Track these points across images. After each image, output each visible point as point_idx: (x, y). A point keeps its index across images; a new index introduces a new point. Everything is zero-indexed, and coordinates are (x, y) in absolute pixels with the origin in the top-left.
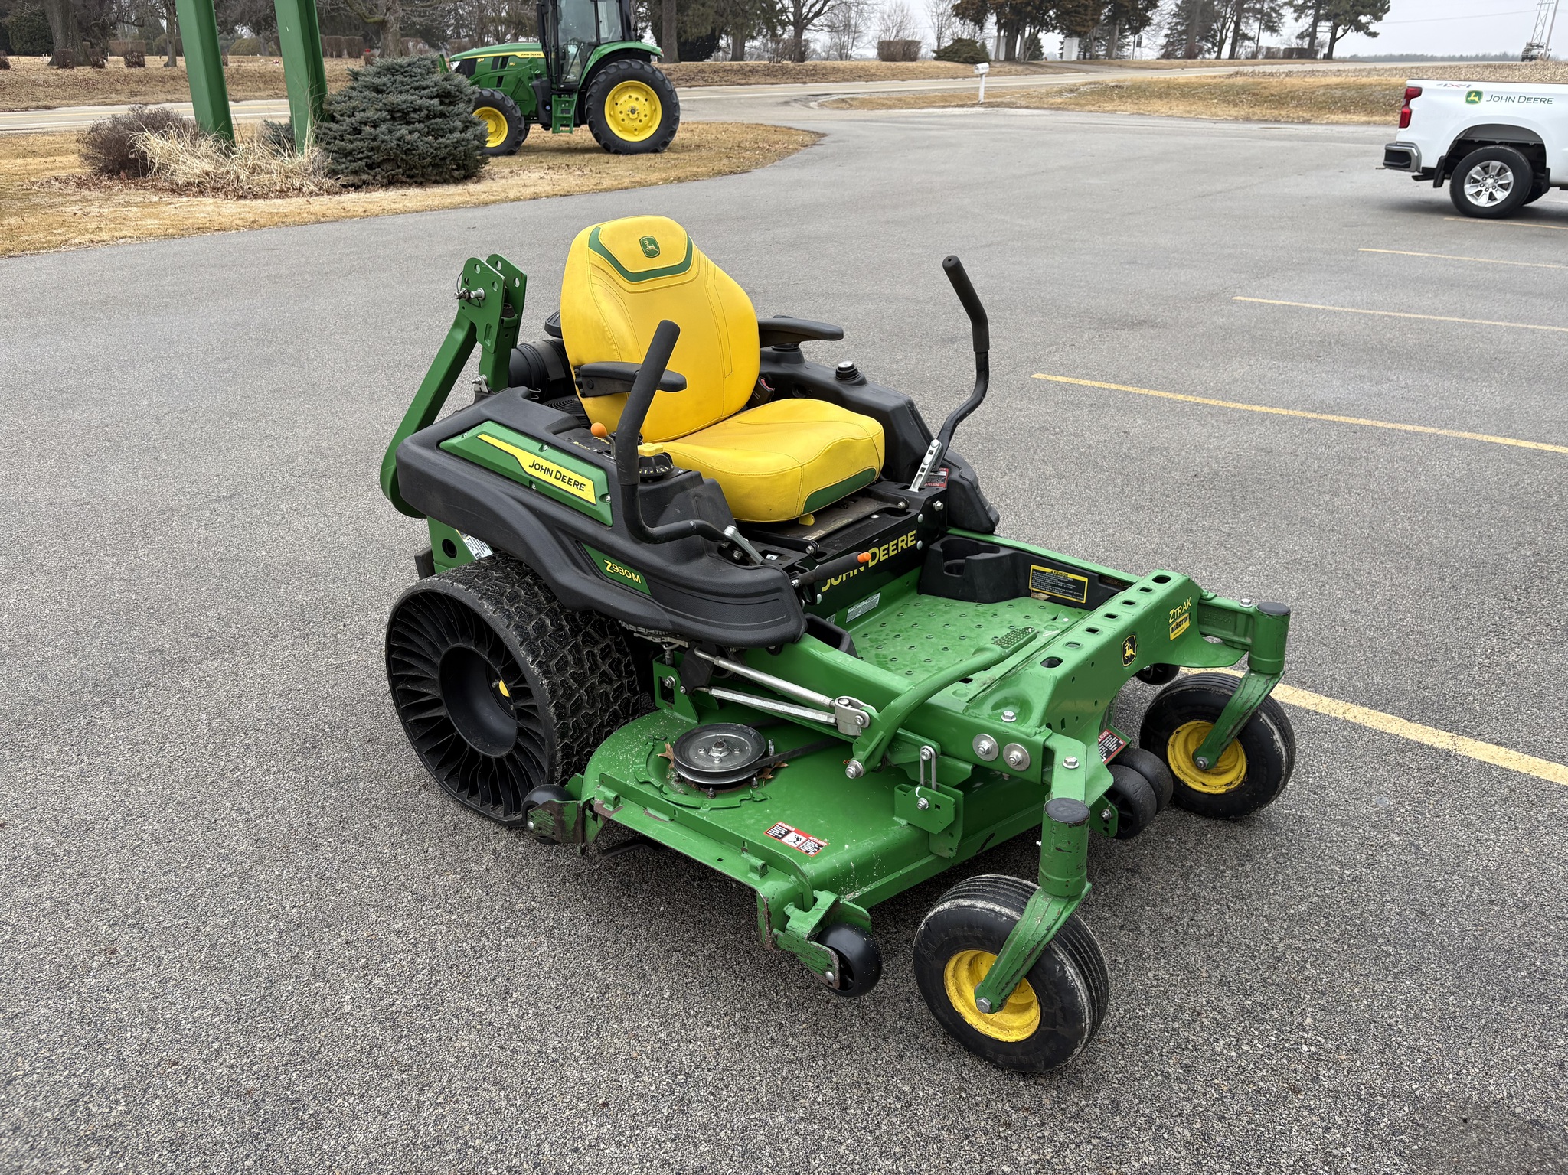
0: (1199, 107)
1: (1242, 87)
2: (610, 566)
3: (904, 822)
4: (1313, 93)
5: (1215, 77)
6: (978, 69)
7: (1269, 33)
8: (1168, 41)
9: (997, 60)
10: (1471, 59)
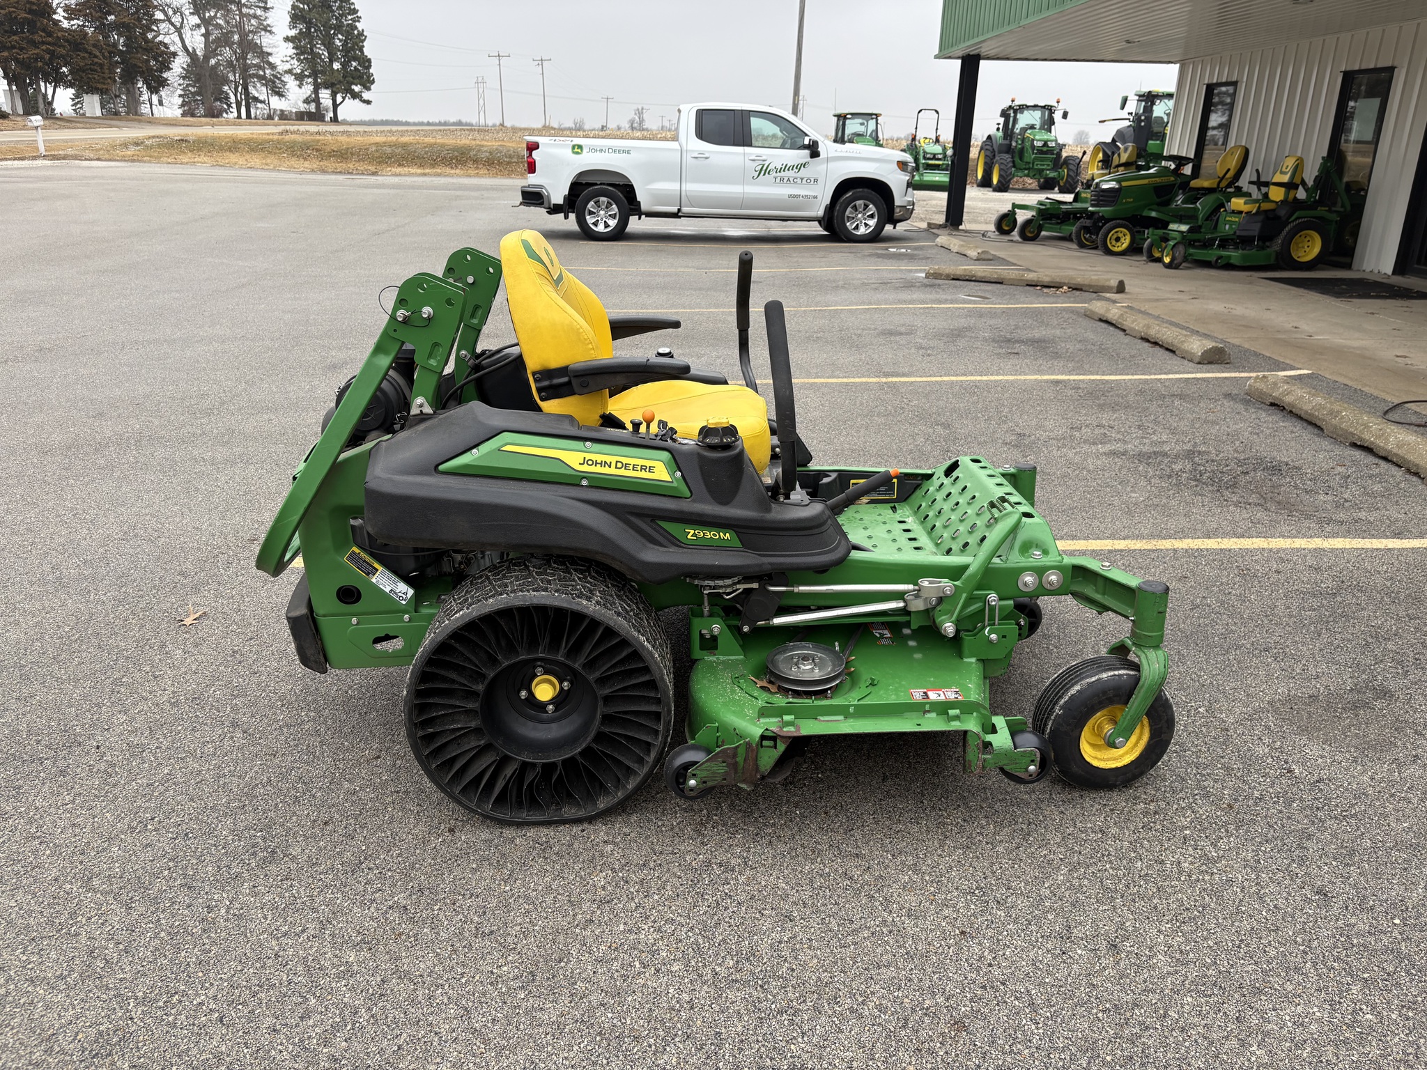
0: (272, 160)
1: (304, 143)
2: (690, 533)
3: (973, 660)
4: (367, 149)
5: (268, 134)
6: (31, 121)
7: (277, 97)
8: (184, 101)
9: (15, 113)
10: (435, 124)
